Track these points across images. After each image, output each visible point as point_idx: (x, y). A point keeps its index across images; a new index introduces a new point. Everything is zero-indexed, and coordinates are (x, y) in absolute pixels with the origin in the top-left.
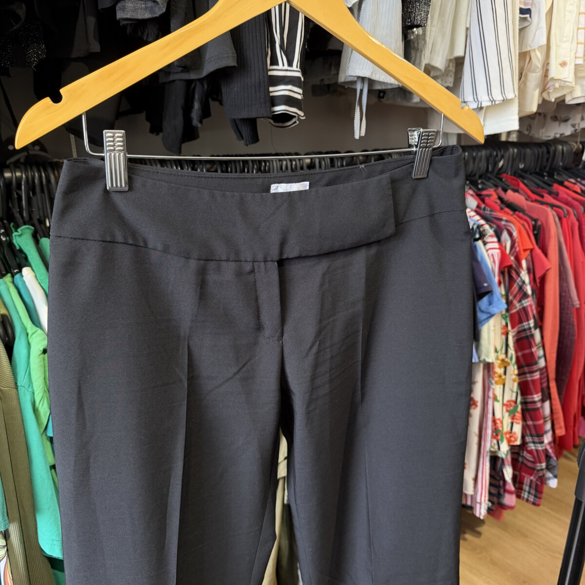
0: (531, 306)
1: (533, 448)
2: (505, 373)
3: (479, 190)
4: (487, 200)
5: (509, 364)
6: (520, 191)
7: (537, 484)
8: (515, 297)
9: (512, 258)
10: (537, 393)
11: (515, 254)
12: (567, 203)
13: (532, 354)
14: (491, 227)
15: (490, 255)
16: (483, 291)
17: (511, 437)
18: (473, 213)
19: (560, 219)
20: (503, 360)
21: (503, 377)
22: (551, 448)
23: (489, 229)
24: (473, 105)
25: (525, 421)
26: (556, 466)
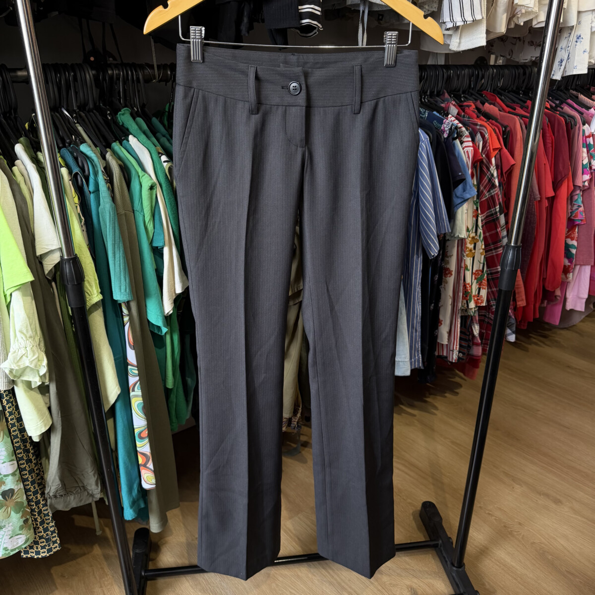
0: (497, 194)
2: (475, 248)
3: (461, 101)
4: (467, 109)
5: (478, 241)
6: (496, 103)
8: (485, 188)
9: (484, 156)
11: (486, 153)
13: (497, 233)
14: (467, 129)
15: (465, 152)
16: (458, 179)
17: (478, 299)
18: (453, 119)
20: (473, 238)
21: (473, 251)
23: (466, 131)
24: (450, 25)
25: (491, 288)
26: (514, 324)
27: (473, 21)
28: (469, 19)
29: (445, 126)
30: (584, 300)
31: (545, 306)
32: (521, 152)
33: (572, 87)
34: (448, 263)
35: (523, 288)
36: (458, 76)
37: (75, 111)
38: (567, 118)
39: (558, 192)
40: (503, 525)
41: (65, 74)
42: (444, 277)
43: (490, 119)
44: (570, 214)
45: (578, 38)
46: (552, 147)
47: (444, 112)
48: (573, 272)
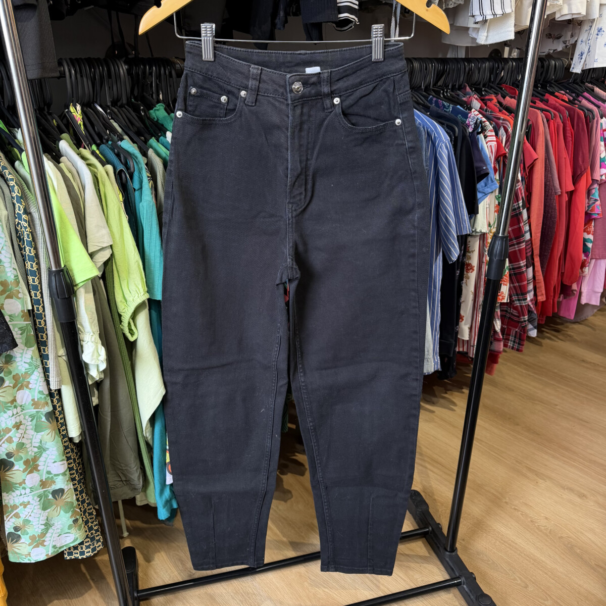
0: (520, 188)
1: (518, 304)
3: (482, 95)
4: (489, 103)
7: (520, 334)
9: (507, 150)
10: (522, 260)
11: (509, 147)
12: (555, 109)
13: (520, 228)
14: (491, 124)
15: (489, 146)
16: (482, 173)
18: (477, 113)
19: (548, 121)
22: (532, 304)
23: (489, 125)
24: (479, 19)
25: (513, 283)
26: (535, 319)
27: (503, 14)
28: (499, 11)
29: (470, 120)
30: (600, 294)
31: (561, 300)
32: (543, 146)
33: (588, 80)
34: (470, 258)
35: (543, 283)
36: (479, 69)
37: (108, 106)
38: (586, 111)
39: (577, 186)
40: (529, 520)
41: (99, 69)
42: (465, 273)
43: (511, 113)
44: (587, 209)
45: (599, 31)
46: (572, 141)
47: (467, 106)
48: (588, 266)
